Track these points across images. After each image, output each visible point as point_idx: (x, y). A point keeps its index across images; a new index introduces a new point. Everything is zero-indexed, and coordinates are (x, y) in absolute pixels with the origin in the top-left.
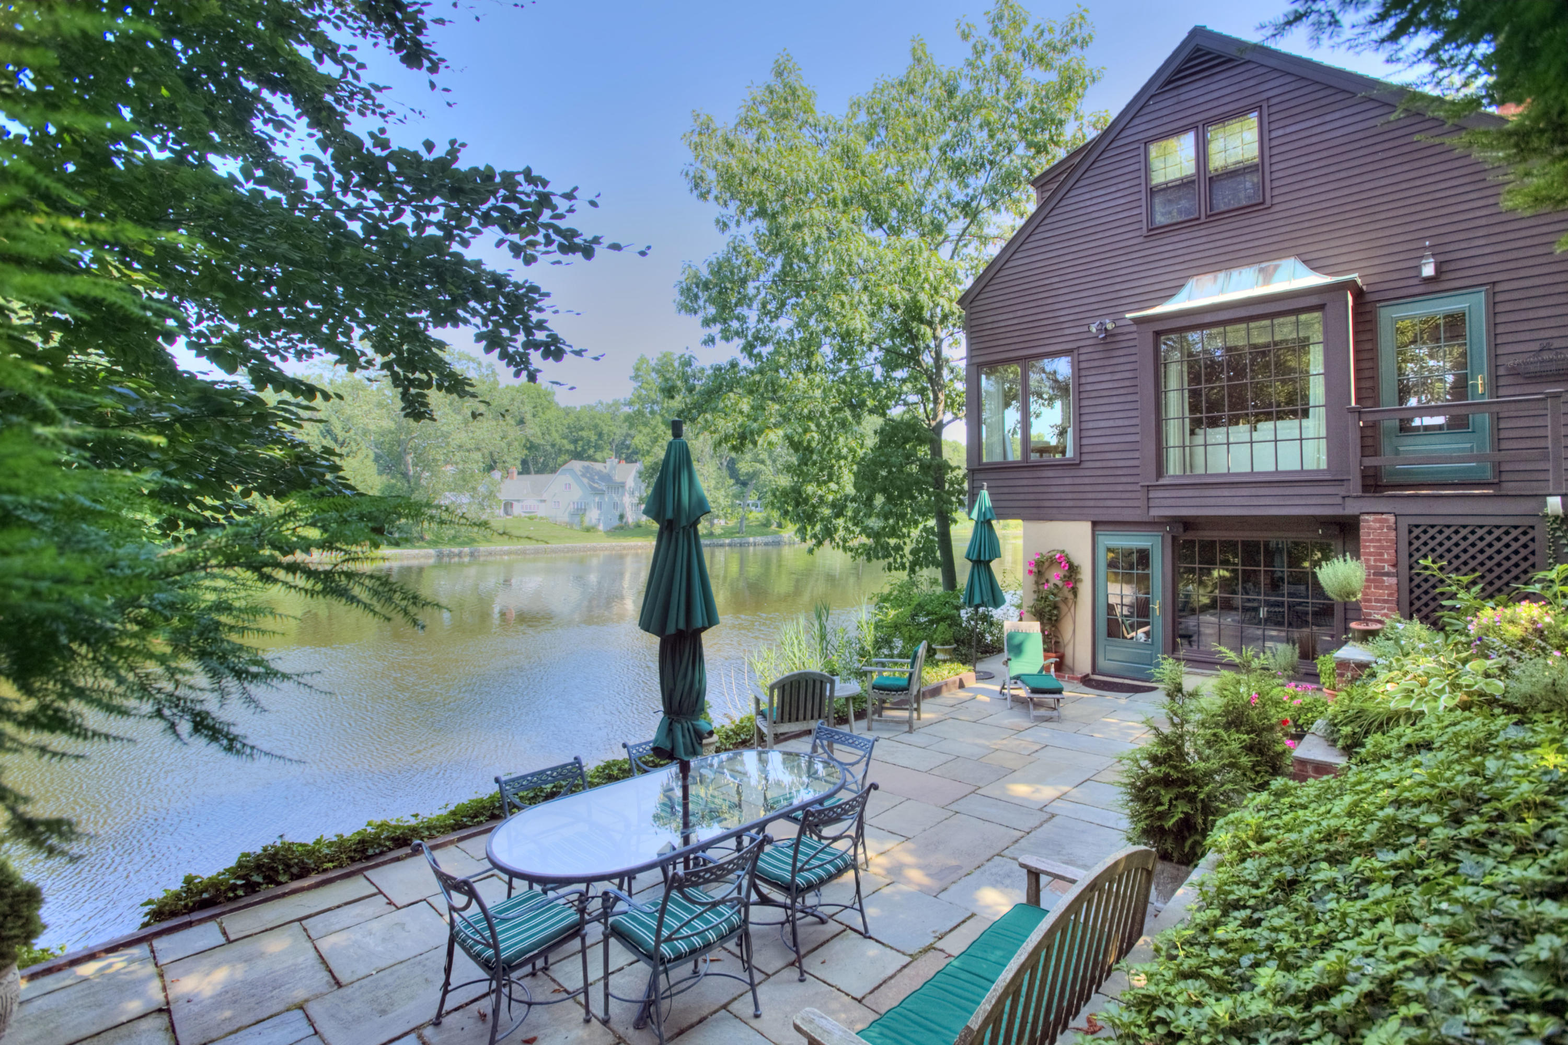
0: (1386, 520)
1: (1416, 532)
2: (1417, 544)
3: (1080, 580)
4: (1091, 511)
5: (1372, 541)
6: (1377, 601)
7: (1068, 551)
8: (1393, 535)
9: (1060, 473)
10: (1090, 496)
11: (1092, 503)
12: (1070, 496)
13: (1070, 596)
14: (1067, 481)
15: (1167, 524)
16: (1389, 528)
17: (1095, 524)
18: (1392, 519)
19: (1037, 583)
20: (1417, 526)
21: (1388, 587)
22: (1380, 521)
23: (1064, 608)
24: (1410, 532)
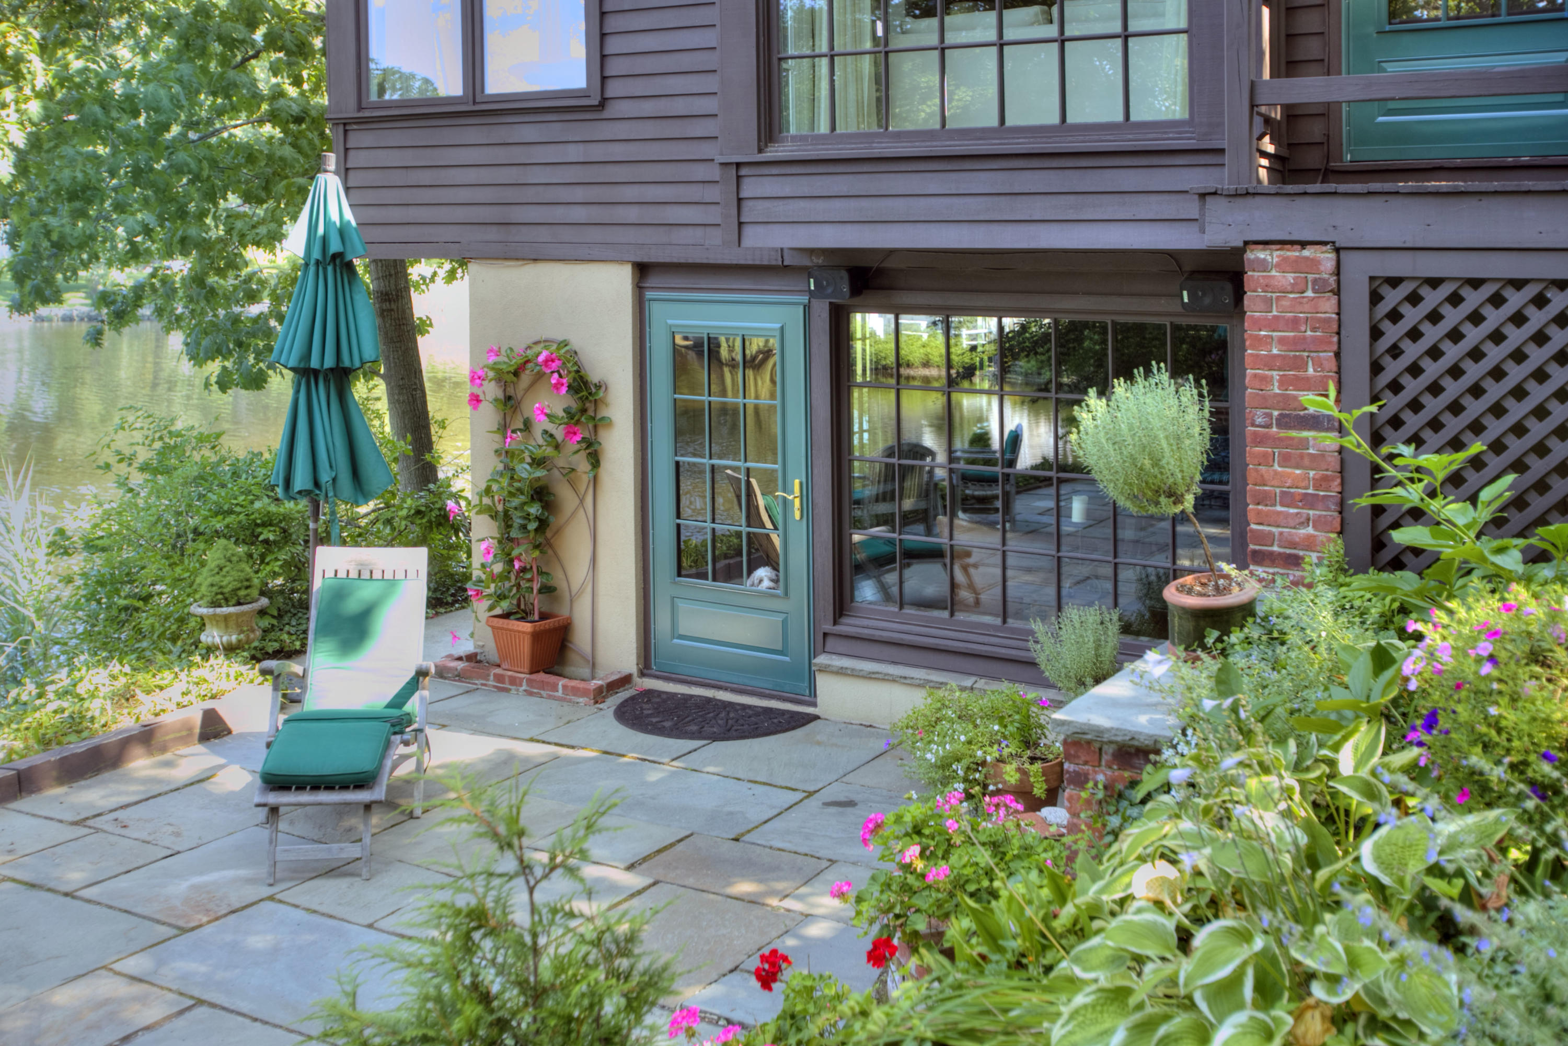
0: (1314, 264)
1: (1392, 297)
2: (1393, 333)
3: (607, 423)
4: (631, 236)
5: (1273, 324)
6: (1288, 500)
7: (575, 344)
8: (1328, 305)
9: (555, 130)
10: (630, 193)
11: (632, 214)
12: (579, 194)
13: (583, 465)
14: (574, 153)
15: (806, 271)
16: (1320, 287)
17: (642, 270)
18: (1327, 259)
19: (504, 428)
20: (1394, 282)
21: (1317, 460)
22: (1295, 266)
23: (565, 495)
24: (1375, 298)
